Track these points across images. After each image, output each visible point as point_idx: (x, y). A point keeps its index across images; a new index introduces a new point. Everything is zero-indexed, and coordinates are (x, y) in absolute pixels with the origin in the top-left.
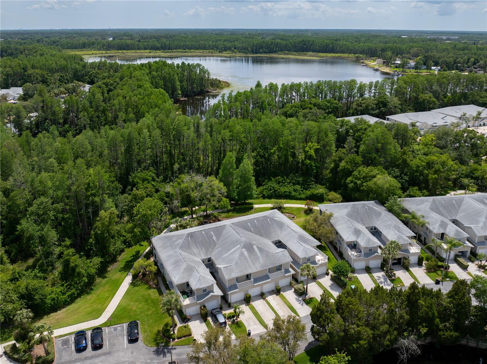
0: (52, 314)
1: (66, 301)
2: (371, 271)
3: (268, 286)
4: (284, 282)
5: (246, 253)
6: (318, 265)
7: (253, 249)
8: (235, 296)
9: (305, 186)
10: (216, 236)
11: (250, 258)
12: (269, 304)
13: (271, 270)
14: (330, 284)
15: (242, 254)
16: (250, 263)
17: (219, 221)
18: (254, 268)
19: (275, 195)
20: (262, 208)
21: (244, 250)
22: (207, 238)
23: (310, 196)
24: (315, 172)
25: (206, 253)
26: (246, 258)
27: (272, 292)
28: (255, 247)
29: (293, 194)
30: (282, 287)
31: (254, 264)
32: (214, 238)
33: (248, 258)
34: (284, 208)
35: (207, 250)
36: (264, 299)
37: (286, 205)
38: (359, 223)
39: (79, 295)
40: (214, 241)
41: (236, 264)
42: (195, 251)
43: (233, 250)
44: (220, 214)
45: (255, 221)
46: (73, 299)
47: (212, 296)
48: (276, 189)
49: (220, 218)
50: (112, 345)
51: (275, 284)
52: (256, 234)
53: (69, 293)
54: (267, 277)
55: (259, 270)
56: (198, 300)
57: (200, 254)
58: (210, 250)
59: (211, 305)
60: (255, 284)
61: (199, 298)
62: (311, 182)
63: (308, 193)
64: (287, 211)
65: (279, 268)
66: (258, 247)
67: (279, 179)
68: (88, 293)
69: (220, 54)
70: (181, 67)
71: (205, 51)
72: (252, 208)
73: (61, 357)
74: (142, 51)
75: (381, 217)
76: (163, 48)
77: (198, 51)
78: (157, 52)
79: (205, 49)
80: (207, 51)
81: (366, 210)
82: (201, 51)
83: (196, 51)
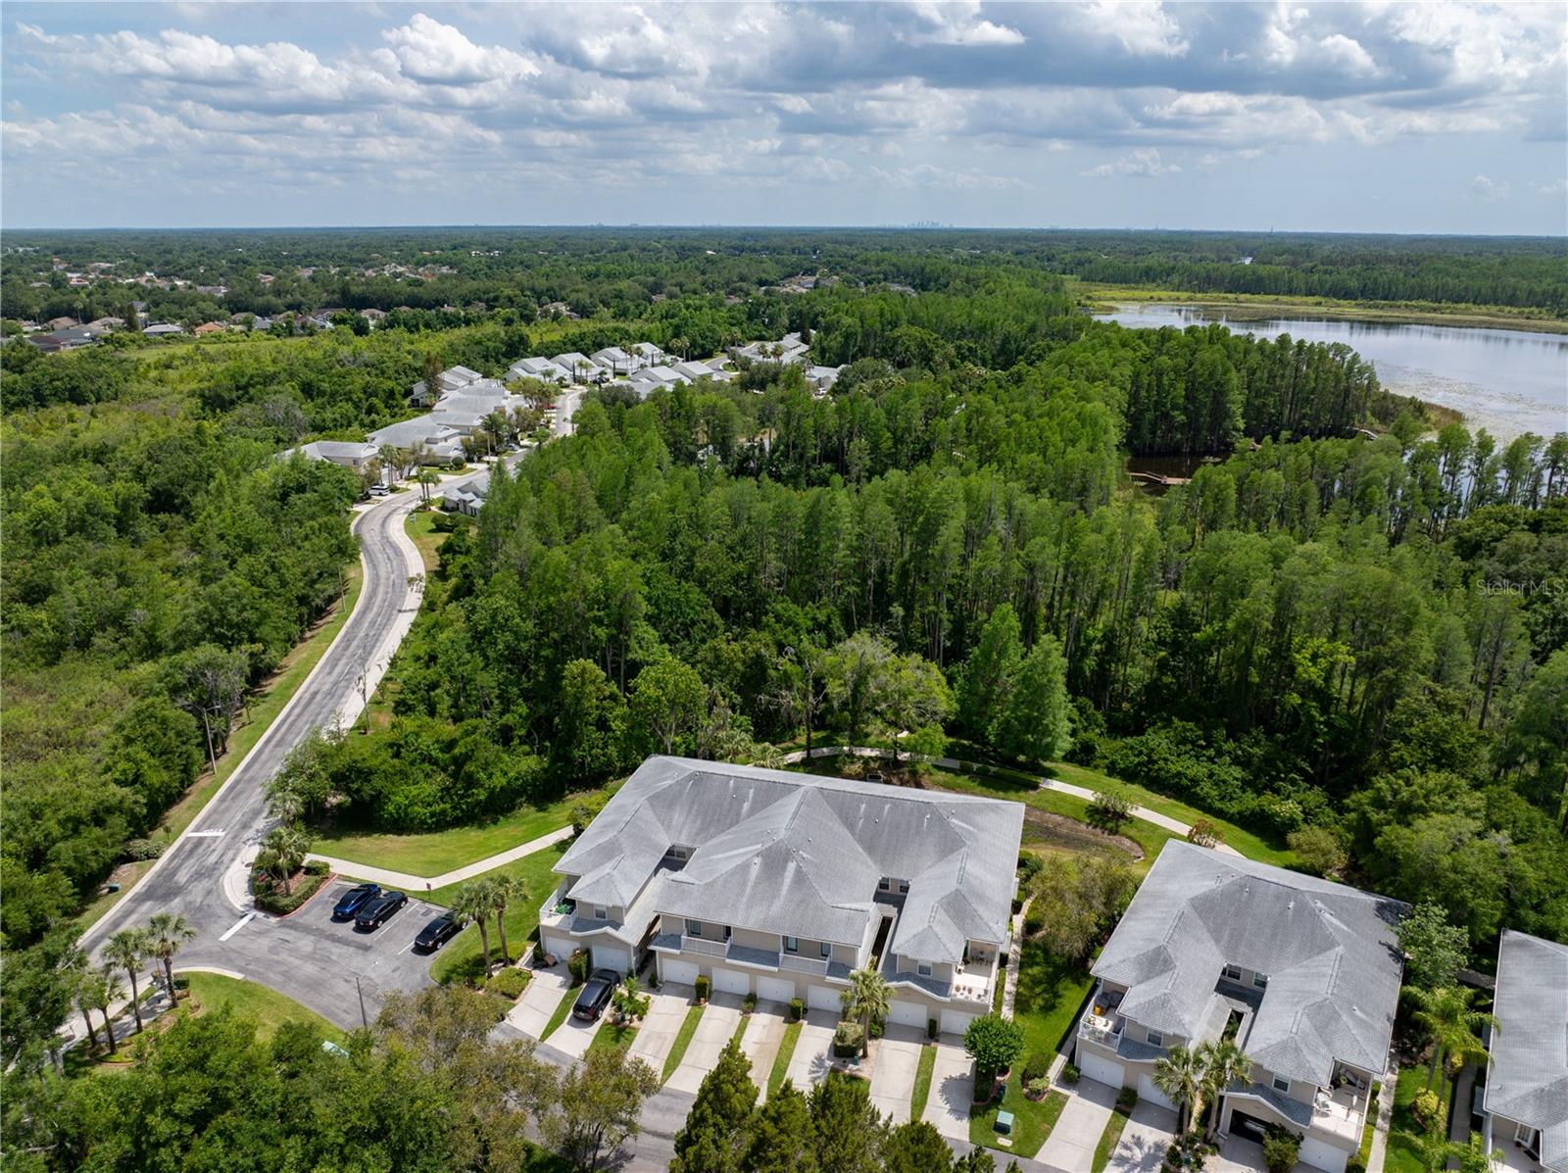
0: (390, 836)
1: (423, 822)
2: (1134, 1111)
3: (775, 986)
4: (826, 997)
5: (755, 871)
6: (948, 999)
7: (784, 868)
8: (673, 966)
9: (1262, 779)
10: (754, 801)
11: (756, 884)
12: (742, 1029)
13: (793, 947)
14: (956, 1074)
15: (745, 868)
16: (744, 900)
18: (744, 917)
19: (1147, 773)
20: (1066, 795)
21: (757, 860)
22: (728, 799)
24: (1319, 744)
25: (697, 834)
26: (744, 884)
27: (777, 1008)
28: (792, 866)
29: (1206, 788)
30: (816, 1009)
31: (749, 907)
32: (746, 806)
33: (750, 884)
34: (1131, 820)
35: (704, 829)
36: (746, 1012)
37: (1140, 813)
38: (1217, 941)
39: (458, 822)
40: (738, 814)
41: (710, 885)
42: (677, 817)
43: (741, 850)
44: (933, 770)
45: (887, 807)
46: (440, 824)
47: (606, 934)
48: (1155, 758)
50: (388, 937)
51: (797, 989)
52: (860, 841)
53: (437, 808)
54: (772, 958)
55: (748, 926)
56: (573, 929)
57: (680, 832)
58: (712, 830)
59: (603, 958)
60: (728, 961)
61: (580, 925)
62: (1287, 773)
64: (1132, 833)
65: (822, 950)
66: (798, 871)
67: (1185, 730)
68: (482, 826)
69: (1559, 323)
70: (1274, 350)
71: (1508, 309)
72: (1035, 787)
73: (307, 912)
74: (1297, 299)
75: (1320, 957)
76: (1367, 293)
77: (1484, 309)
78: (1338, 306)
79: (1512, 301)
80: (1515, 310)
81: (1281, 914)
82: (1494, 309)
83: (1475, 309)
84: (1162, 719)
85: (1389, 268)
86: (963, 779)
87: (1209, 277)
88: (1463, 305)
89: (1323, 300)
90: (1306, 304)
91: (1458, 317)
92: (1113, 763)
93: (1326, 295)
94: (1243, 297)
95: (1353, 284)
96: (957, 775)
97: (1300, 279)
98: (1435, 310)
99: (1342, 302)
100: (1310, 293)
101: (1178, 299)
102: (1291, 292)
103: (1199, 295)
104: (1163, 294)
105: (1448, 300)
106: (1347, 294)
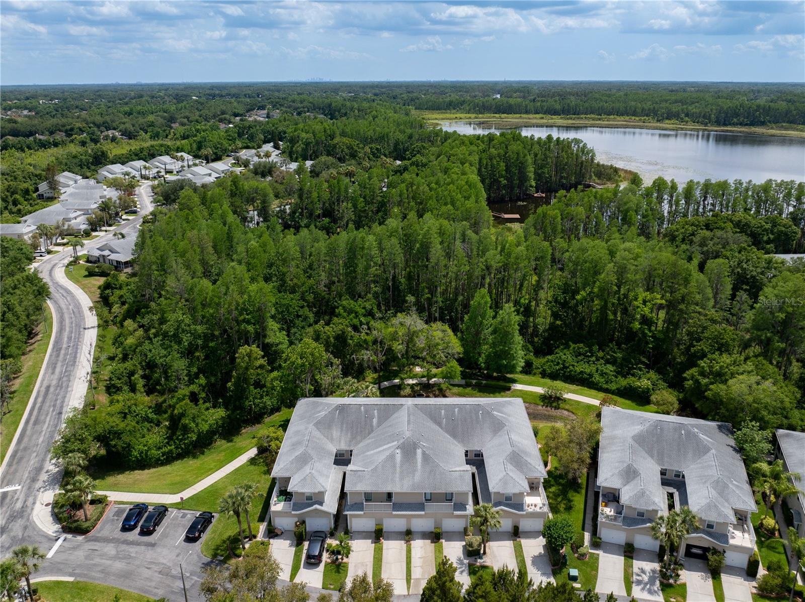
0: (137, 472)
1: (159, 459)
2: (634, 555)
3: (422, 523)
4: (453, 524)
5: (398, 457)
6: (524, 513)
7: (415, 453)
8: (359, 521)
9: (624, 369)
10: (379, 418)
11: (401, 466)
12: (409, 551)
13: (431, 498)
14: (537, 554)
15: (392, 457)
16: (397, 475)
17: (445, 396)
18: (399, 486)
19: (564, 374)
20: (526, 391)
21: (398, 451)
22: (363, 418)
23: (625, 388)
24: (649, 348)
25: (350, 441)
26: (394, 466)
27: (425, 535)
28: (419, 452)
29: (597, 378)
30: (446, 532)
31: (401, 479)
32: (375, 421)
33: (398, 465)
34: (565, 400)
35: (353, 438)
36: (408, 541)
37: (568, 396)
38: (653, 457)
39: (180, 457)
40: (372, 426)
41: (375, 470)
42: (336, 433)
43: (385, 447)
44: (451, 387)
45: (456, 410)
46: (169, 459)
47: (316, 509)
48: (567, 365)
49: (448, 393)
50: (165, 535)
51: (435, 522)
52: (447, 432)
53: (165, 450)
54: (421, 507)
55: (404, 490)
56: (293, 510)
57: (340, 442)
58: (359, 438)
59: (313, 524)
60: (394, 513)
61: (296, 507)
62: (637, 364)
63: (623, 382)
64: (567, 407)
65: (448, 497)
66: (424, 453)
67: (579, 348)
68: (195, 457)
69: (658, 124)
70: (545, 143)
71: (633, 118)
72: (509, 389)
73: (101, 529)
74: (531, 116)
75: (705, 457)
76: (566, 111)
77: (622, 118)
78: (552, 119)
79: (634, 114)
80: (637, 119)
81: (680, 438)
82: (627, 118)
83: (618, 118)
84: (562, 344)
85: (573, 98)
86: (469, 390)
87: (483, 105)
88: (612, 117)
89: (544, 116)
90: (536, 118)
91: (611, 123)
92: (544, 371)
93: (545, 113)
94: (503, 116)
95: (558, 107)
96: (464, 388)
97: (531, 106)
98: (600, 119)
99: (553, 117)
100: (537, 113)
101: (470, 118)
102: (527, 112)
103: (480, 116)
104: (462, 116)
105: (605, 114)
106: (555, 113)
